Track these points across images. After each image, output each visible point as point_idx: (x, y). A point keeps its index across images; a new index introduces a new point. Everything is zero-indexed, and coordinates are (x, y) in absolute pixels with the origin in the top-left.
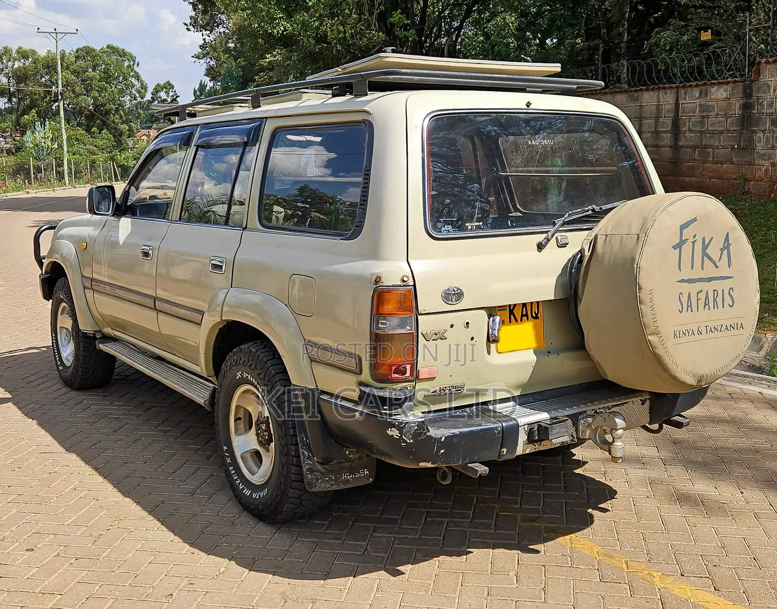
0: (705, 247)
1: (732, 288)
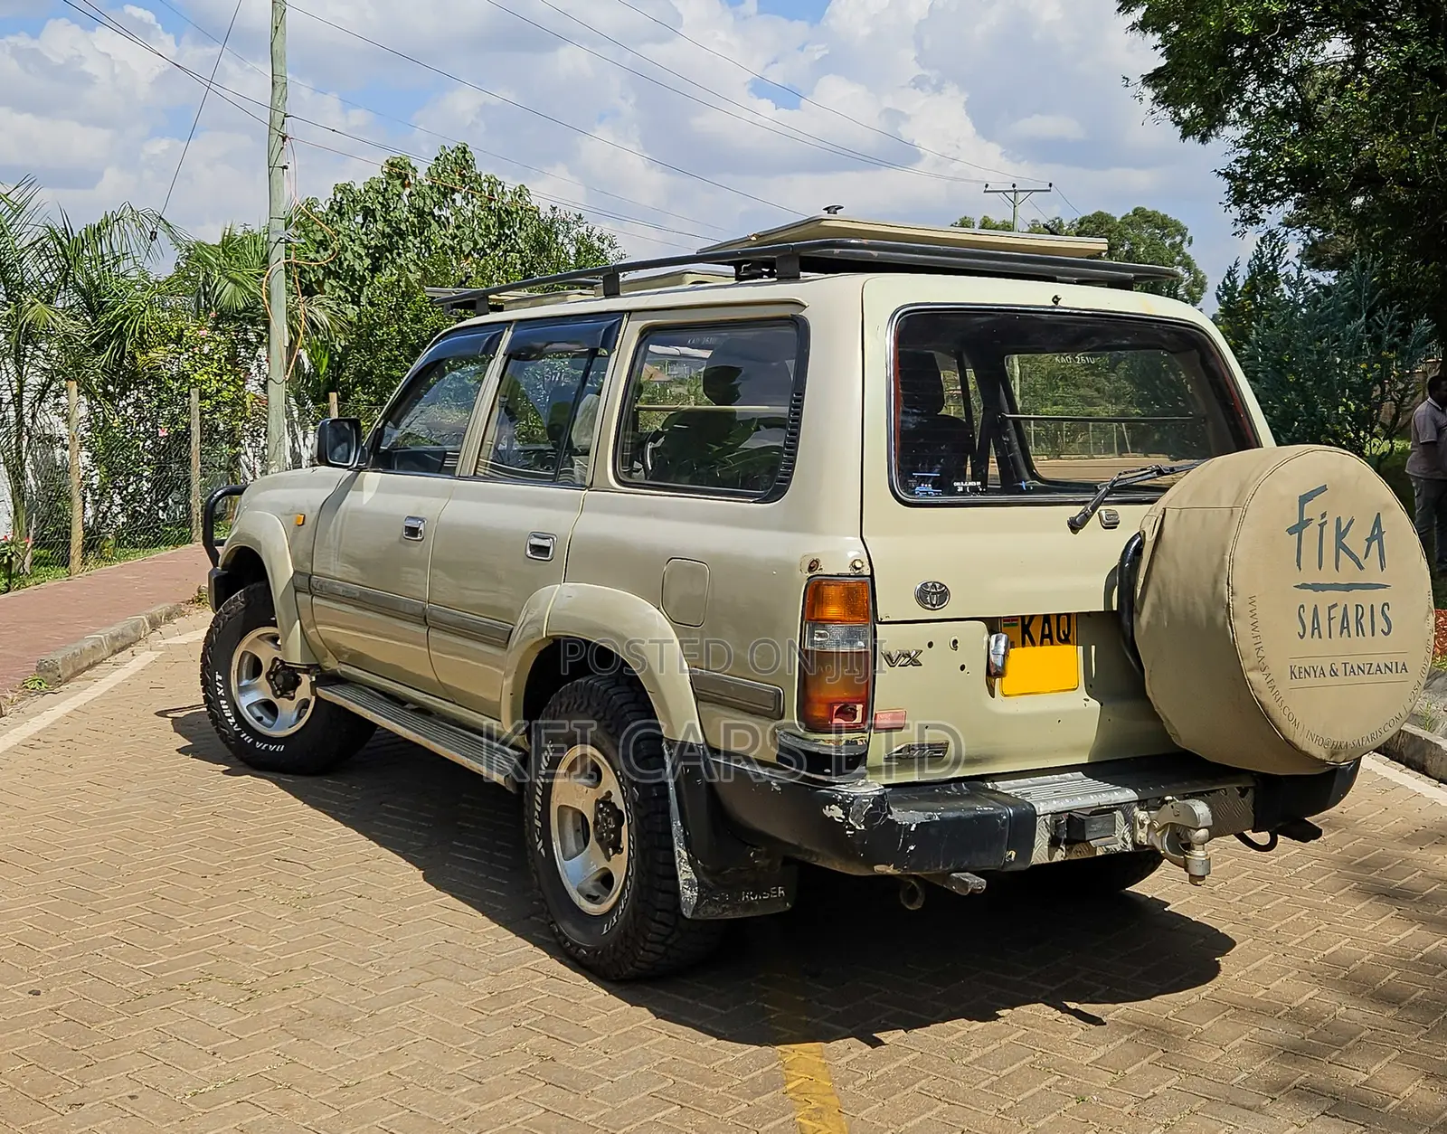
0: (1340, 534)
1: (1387, 604)
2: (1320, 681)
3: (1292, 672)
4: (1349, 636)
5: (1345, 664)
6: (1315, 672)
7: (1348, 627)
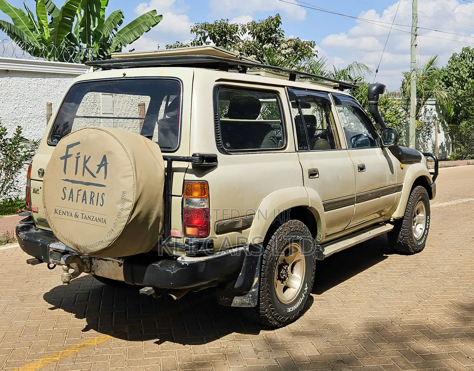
0: (85, 162)
2: (69, 218)
3: (56, 211)
4: (86, 203)
5: (83, 214)
6: (68, 214)
7: (86, 200)
